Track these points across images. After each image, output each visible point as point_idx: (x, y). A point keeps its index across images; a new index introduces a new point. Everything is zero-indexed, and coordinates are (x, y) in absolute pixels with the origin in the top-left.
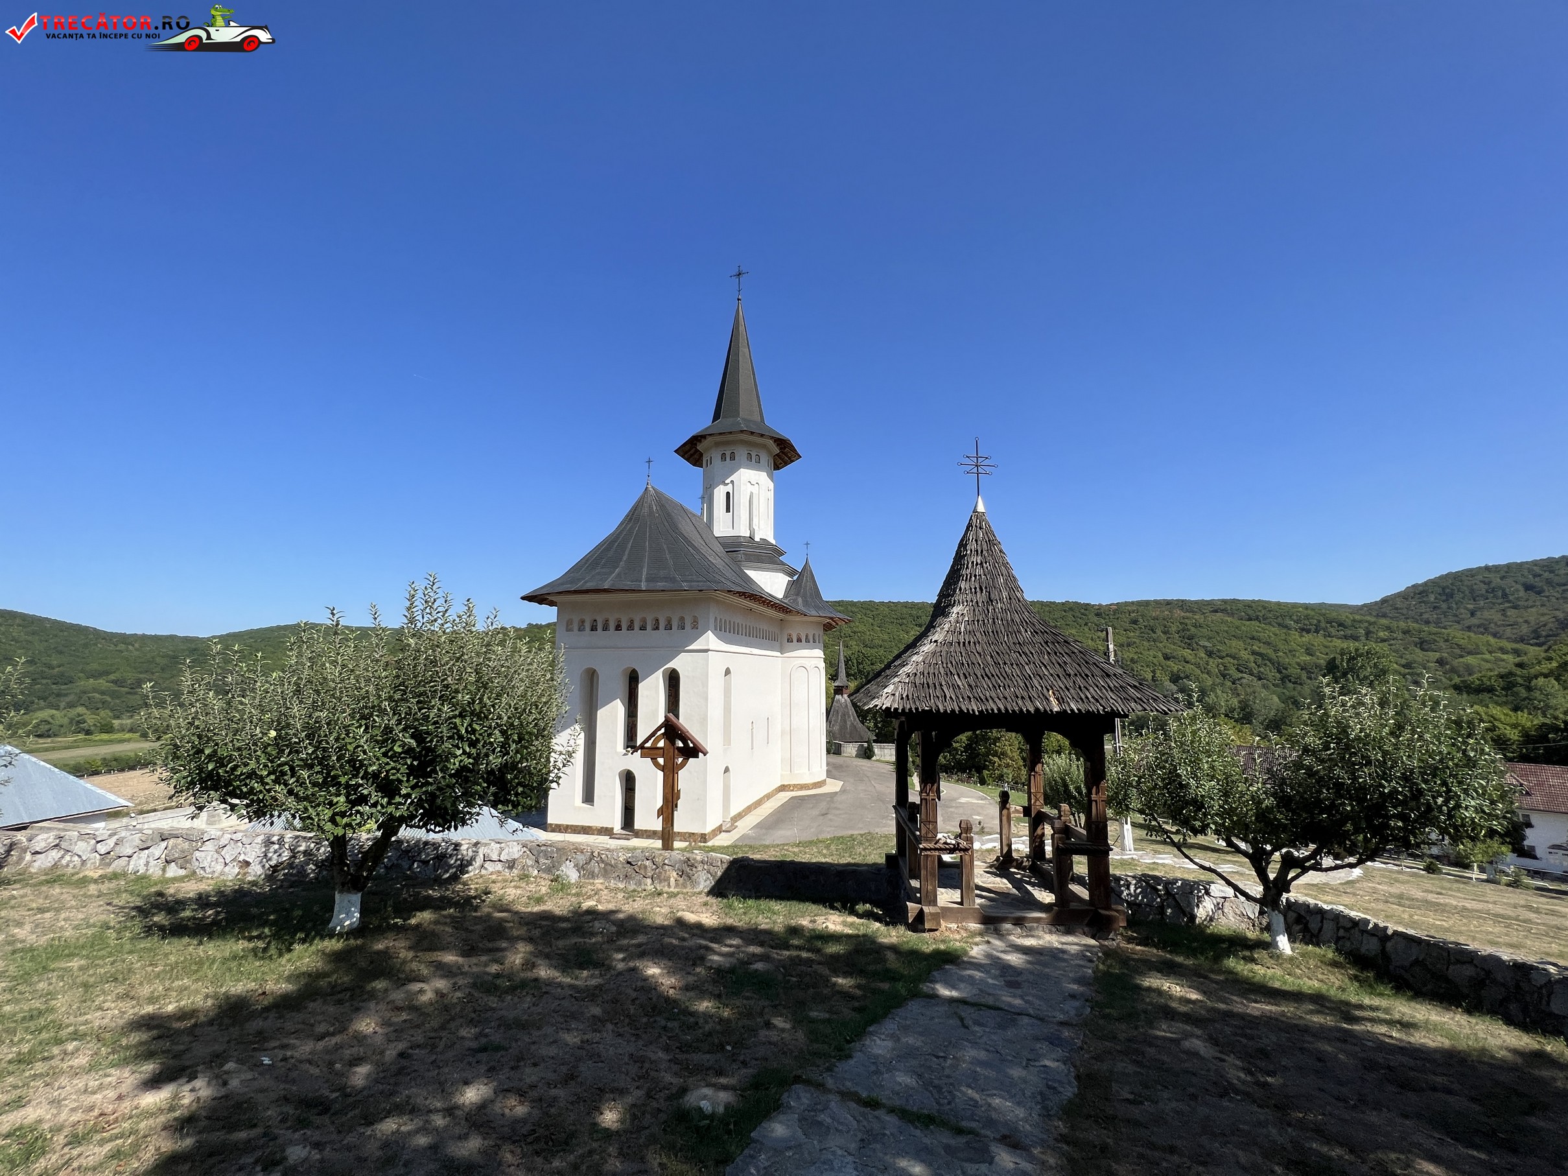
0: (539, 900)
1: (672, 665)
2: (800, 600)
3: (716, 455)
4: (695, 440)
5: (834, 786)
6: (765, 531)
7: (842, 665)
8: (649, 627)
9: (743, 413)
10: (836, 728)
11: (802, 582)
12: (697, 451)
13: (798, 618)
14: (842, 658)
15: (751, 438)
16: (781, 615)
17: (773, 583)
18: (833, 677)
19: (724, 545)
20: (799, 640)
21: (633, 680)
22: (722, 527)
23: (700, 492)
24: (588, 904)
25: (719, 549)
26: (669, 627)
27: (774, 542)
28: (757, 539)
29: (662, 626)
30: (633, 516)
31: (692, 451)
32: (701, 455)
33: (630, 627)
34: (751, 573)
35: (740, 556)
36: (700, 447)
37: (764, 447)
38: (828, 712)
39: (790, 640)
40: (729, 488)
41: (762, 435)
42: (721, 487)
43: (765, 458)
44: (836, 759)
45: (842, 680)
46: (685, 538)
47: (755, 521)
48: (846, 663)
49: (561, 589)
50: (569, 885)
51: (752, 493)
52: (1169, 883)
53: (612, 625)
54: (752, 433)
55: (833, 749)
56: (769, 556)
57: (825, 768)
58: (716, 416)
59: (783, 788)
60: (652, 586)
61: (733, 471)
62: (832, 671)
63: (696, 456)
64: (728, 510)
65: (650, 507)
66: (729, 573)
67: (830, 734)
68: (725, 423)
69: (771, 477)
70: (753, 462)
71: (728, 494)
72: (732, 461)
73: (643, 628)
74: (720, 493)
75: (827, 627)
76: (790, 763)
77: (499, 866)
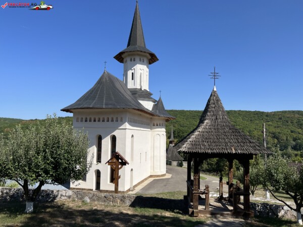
0: (80, 207)
1: (113, 134)
2: (158, 111)
3: (128, 59)
4: (121, 54)
5: (169, 176)
6: (145, 87)
7: (172, 133)
8: (106, 121)
9: (138, 43)
10: (170, 156)
11: (158, 105)
12: (121, 57)
13: (157, 117)
14: (172, 131)
15: (141, 53)
16: (151, 117)
17: (148, 105)
18: (169, 137)
19: (131, 92)
20: (157, 125)
21: (100, 139)
22: (131, 85)
23: (123, 73)
24: (94, 208)
25: (129, 93)
26: (112, 121)
27: (148, 90)
28: (143, 89)
29: (110, 120)
30: (100, 82)
31: (120, 58)
32: (123, 59)
33: (99, 121)
34: (141, 102)
35: (137, 95)
36: (123, 56)
37: (145, 56)
38: (167, 150)
39: (154, 125)
40: (133, 71)
41: (145, 52)
42: (130, 71)
43: (146, 61)
44: (169, 166)
45: (172, 139)
46: (118, 90)
47: (142, 83)
48: (174, 133)
49: (75, 107)
50: (88, 203)
51: (141, 73)
52: (271, 206)
53: (93, 120)
54: (141, 51)
55: (168, 163)
56: (147, 95)
57: (165, 170)
58: (129, 45)
59: (151, 176)
60: (107, 107)
61: (135, 65)
62: (168, 135)
63: (121, 59)
64: (133, 79)
65: (106, 79)
66: (133, 102)
67: (167, 158)
68: (131, 47)
69: (148, 67)
70: (142, 62)
71: (133, 73)
72: (134, 61)
73: (103, 121)
74: (130, 73)
75: (167, 121)
76: (153, 168)
77: (66, 198)
